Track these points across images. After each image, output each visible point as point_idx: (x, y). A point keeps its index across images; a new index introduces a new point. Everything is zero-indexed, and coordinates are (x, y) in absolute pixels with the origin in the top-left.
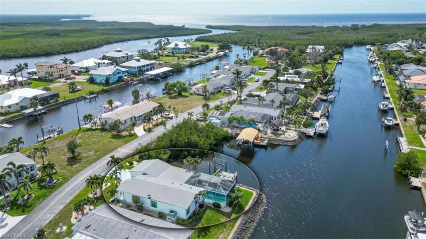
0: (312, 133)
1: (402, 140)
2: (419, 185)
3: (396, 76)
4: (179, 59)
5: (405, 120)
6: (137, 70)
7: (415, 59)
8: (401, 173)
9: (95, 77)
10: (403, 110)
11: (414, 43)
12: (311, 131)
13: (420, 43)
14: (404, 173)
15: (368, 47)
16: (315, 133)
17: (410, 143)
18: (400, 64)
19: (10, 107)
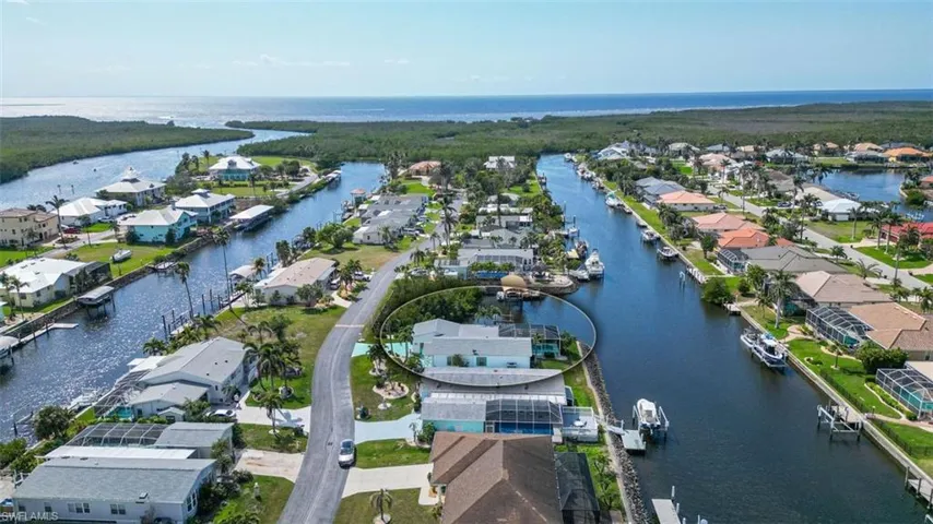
0: (586, 277)
1: (695, 271)
2: (738, 310)
3: (639, 196)
4: (265, 189)
5: (684, 249)
6: (209, 213)
7: (650, 171)
8: (713, 302)
9: (138, 232)
10: (674, 239)
11: (633, 147)
12: (584, 275)
13: (641, 146)
14: (716, 301)
15: (568, 156)
16: (590, 276)
17: (705, 272)
18: (636, 178)
19: (38, 293)
